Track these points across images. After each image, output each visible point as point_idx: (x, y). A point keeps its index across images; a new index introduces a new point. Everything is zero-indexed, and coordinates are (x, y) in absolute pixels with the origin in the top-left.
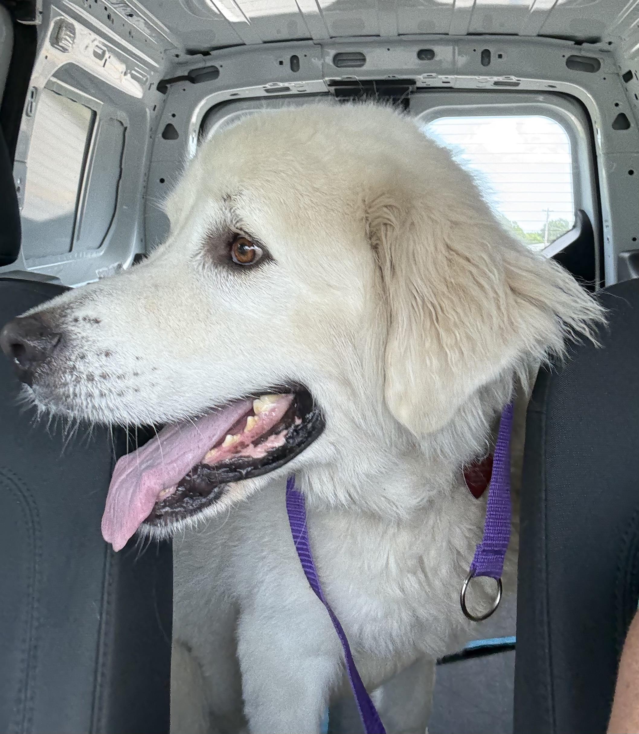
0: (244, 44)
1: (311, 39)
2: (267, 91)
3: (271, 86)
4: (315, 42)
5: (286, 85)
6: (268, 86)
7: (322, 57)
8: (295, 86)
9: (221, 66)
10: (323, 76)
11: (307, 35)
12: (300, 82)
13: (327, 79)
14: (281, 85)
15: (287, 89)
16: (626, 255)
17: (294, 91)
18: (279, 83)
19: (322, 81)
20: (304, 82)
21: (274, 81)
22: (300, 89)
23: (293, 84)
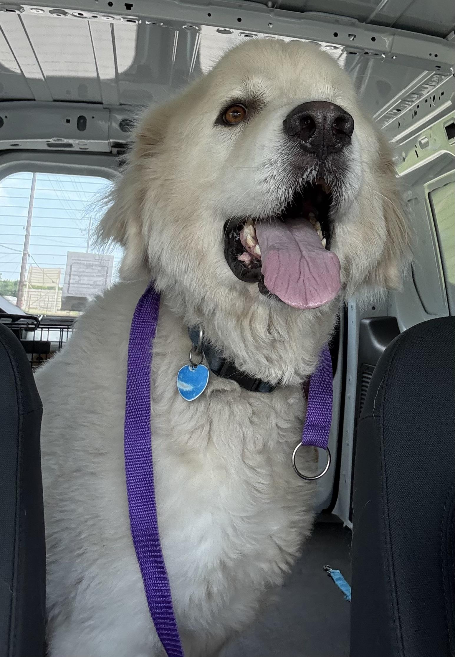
0: (34, 100)
1: (101, 103)
2: (49, 145)
3: (55, 141)
4: (105, 106)
5: (71, 141)
6: (52, 141)
7: (109, 121)
8: (77, 144)
9: (6, 117)
10: (108, 138)
11: (98, 99)
12: (85, 141)
13: (111, 140)
14: (65, 141)
15: (70, 145)
16: (367, 322)
17: (76, 148)
18: (63, 139)
19: (107, 142)
20: (89, 141)
21: (58, 137)
22: (83, 147)
23: (77, 141)
